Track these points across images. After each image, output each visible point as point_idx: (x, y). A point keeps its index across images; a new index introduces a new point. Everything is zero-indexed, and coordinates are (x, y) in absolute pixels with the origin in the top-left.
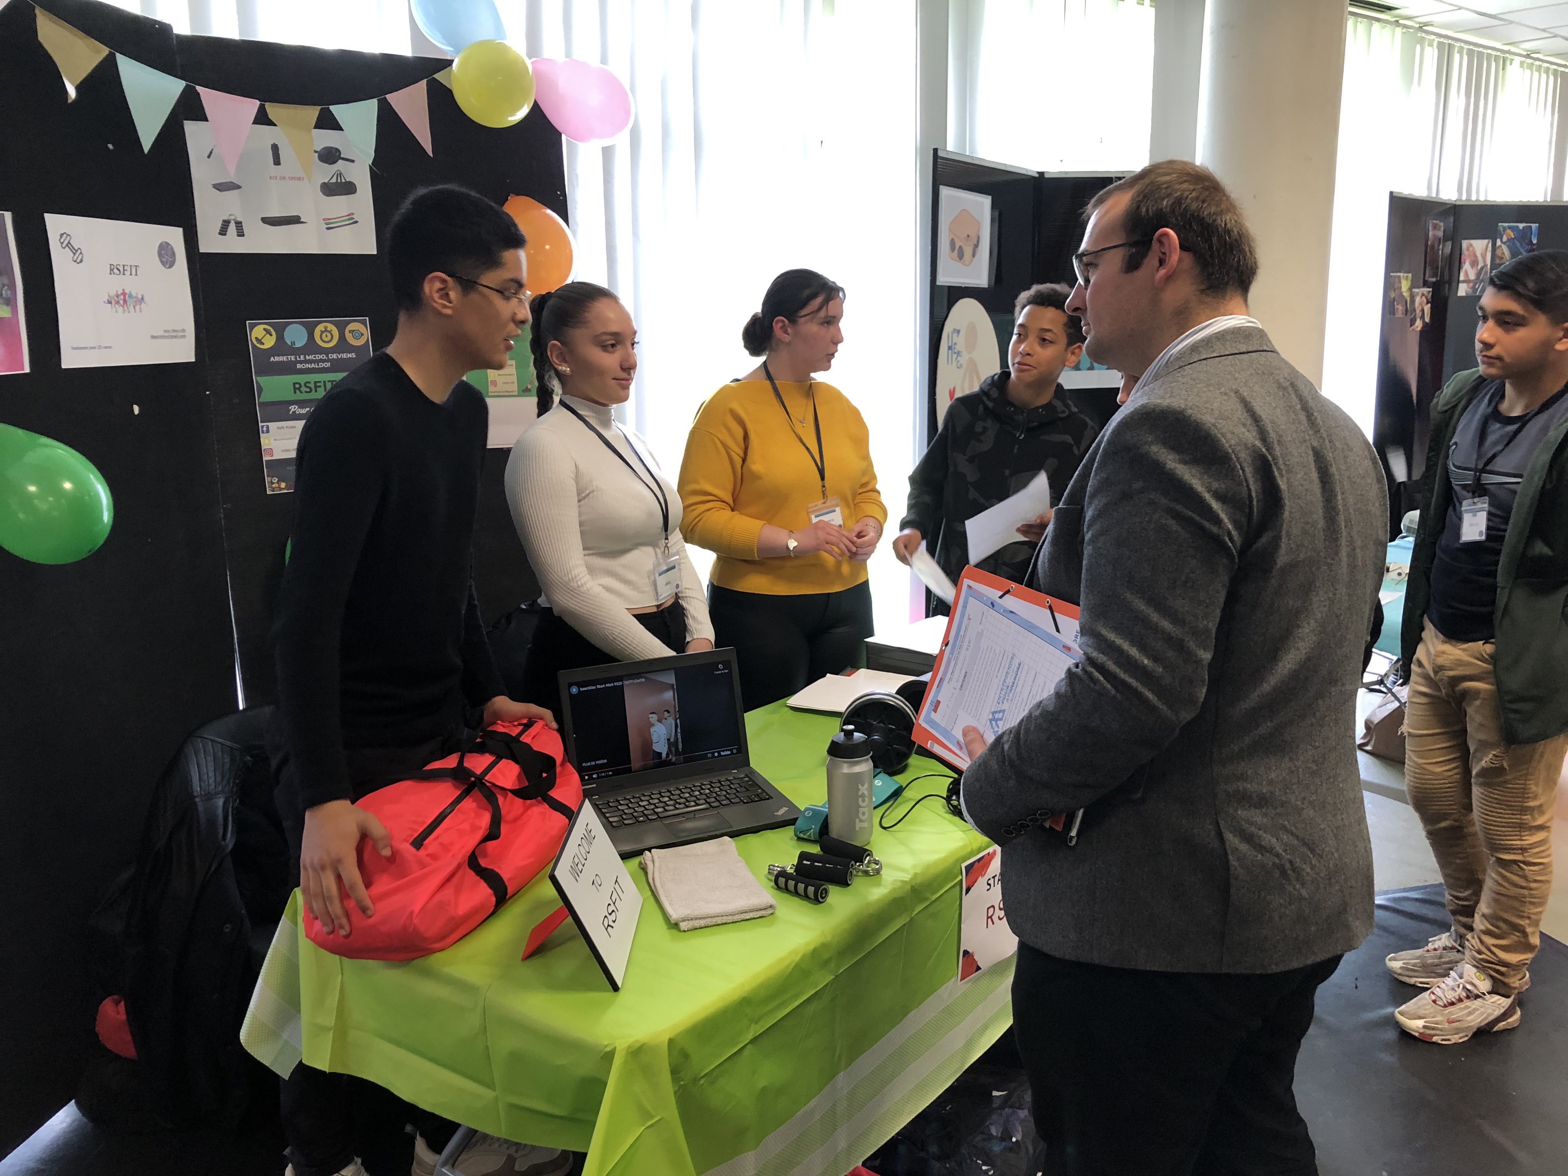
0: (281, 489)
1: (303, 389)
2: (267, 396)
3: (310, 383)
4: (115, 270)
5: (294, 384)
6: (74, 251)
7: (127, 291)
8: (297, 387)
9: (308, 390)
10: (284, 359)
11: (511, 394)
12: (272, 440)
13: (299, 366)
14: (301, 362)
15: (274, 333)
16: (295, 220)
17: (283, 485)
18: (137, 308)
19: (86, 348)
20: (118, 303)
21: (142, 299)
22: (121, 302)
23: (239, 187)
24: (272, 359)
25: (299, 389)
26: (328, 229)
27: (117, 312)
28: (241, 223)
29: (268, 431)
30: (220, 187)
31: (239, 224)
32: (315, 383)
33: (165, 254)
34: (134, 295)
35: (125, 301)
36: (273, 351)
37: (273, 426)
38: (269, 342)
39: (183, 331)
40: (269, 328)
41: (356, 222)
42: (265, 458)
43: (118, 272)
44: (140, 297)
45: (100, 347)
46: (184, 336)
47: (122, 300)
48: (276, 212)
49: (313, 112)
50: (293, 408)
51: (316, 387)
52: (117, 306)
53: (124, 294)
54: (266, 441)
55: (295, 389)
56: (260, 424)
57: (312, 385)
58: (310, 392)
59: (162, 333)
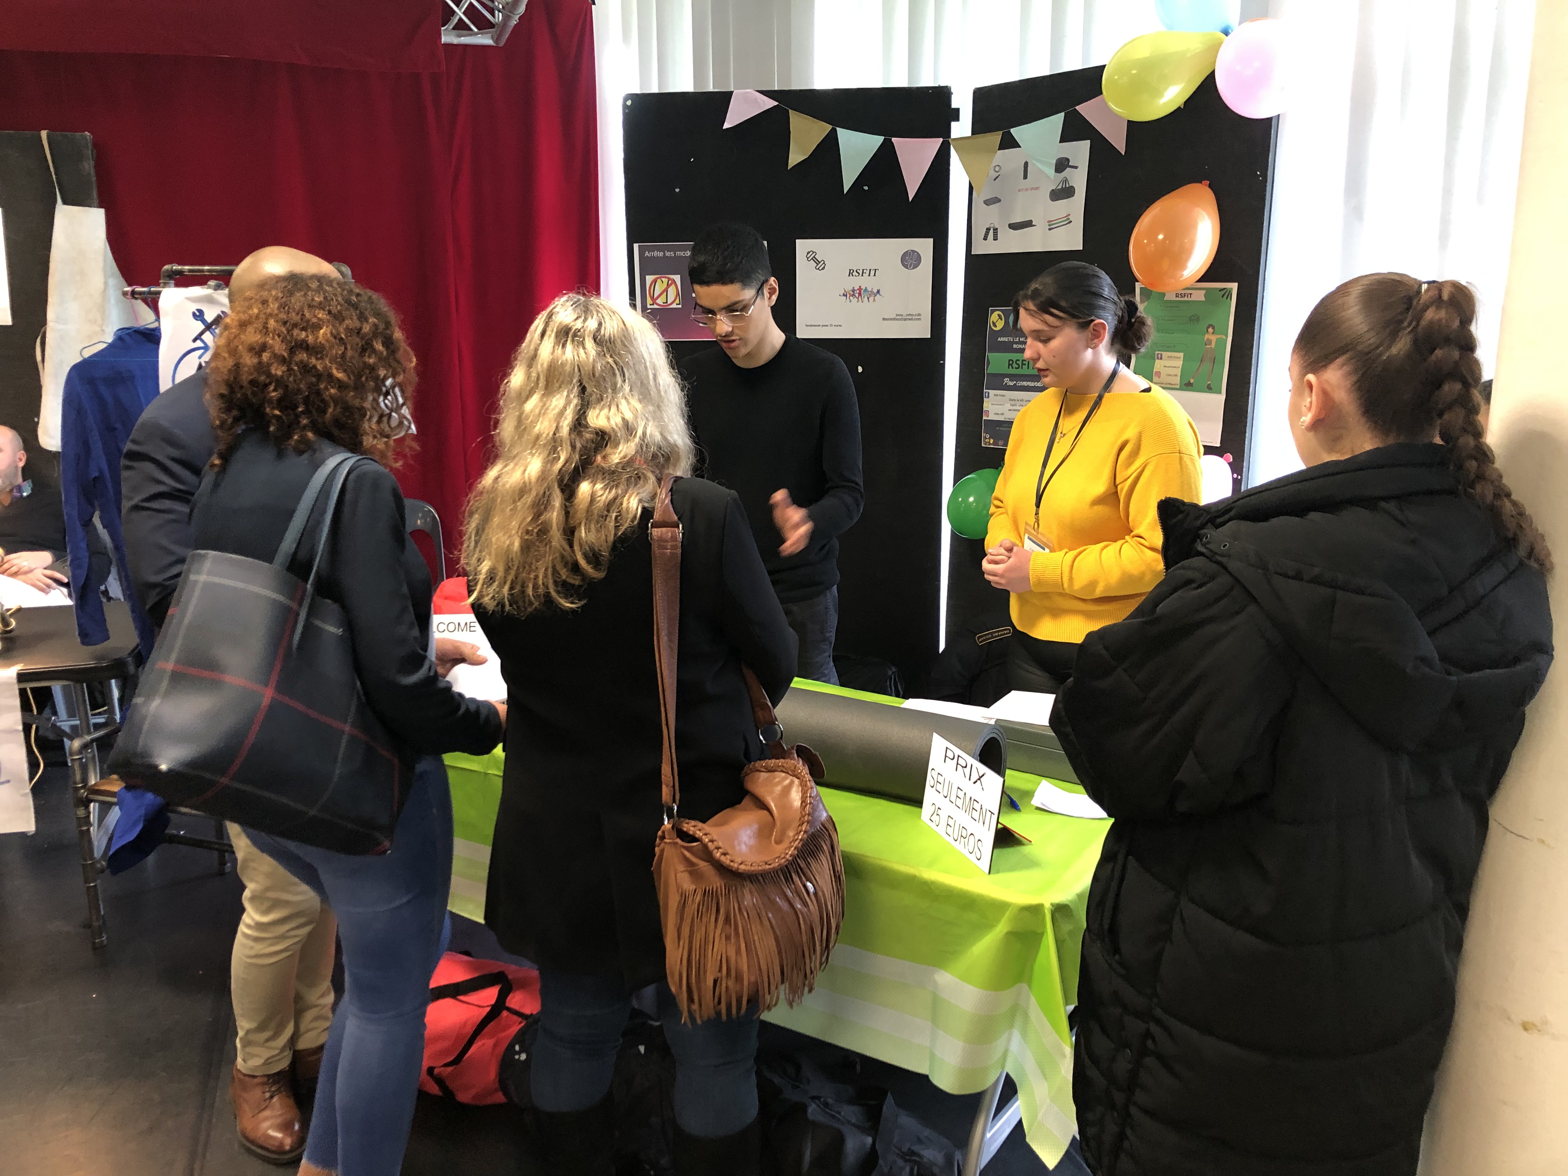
0: (990, 444)
1: (1015, 365)
2: (990, 369)
3: (1019, 360)
4: (855, 273)
5: (1009, 360)
6: (817, 262)
7: (863, 287)
8: (1010, 363)
9: (1017, 366)
10: (1005, 339)
11: (1173, 386)
12: (990, 405)
13: (1015, 346)
14: (1016, 343)
15: (1003, 318)
16: (1028, 224)
17: (992, 441)
18: (871, 299)
19: (819, 326)
20: (853, 295)
21: (878, 292)
22: (857, 295)
23: (999, 201)
24: (999, 339)
25: (1012, 365)
26: (1050, 229)
27: (850, 301)
28: (997, 229)
29: (988, 397)
30: (988, 202)
31: (995, 230)
32: (1023, 361)
33: (910, 260)
34: (870, 290)
35: (860, 294)
36: (1002, 333)
37: (992, 392)
38: (1000, 325)
39: (919, 315)
40: (1001, 314)
41: (1071, 222)
42: (984, 418)
43: (857, 274)
44: (875, 291)
45: (831, 325)
46: (919, 319)
47: (858, 293)
48: (1018, 220)
49: (996, 138)
50: (1006, 380)
51: (1023, 364)
52: (851, 298)
53: (860, 289)
54: (987, 405)
55: (1009, 364)
56: (985, 391)
57: (1020, 363)
58: (1018, 368)
59: (894, 316)
